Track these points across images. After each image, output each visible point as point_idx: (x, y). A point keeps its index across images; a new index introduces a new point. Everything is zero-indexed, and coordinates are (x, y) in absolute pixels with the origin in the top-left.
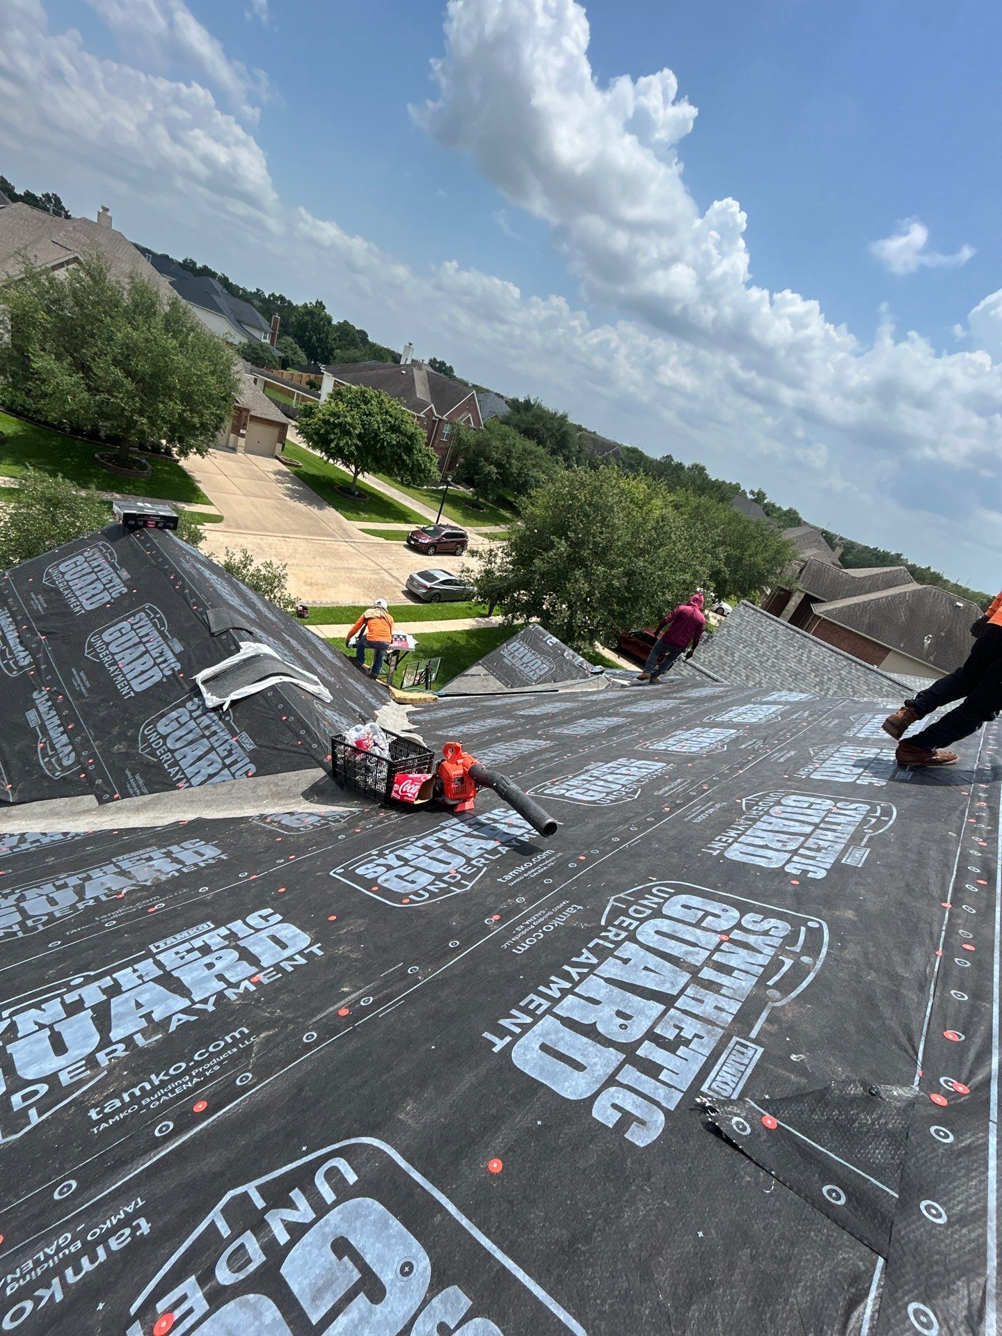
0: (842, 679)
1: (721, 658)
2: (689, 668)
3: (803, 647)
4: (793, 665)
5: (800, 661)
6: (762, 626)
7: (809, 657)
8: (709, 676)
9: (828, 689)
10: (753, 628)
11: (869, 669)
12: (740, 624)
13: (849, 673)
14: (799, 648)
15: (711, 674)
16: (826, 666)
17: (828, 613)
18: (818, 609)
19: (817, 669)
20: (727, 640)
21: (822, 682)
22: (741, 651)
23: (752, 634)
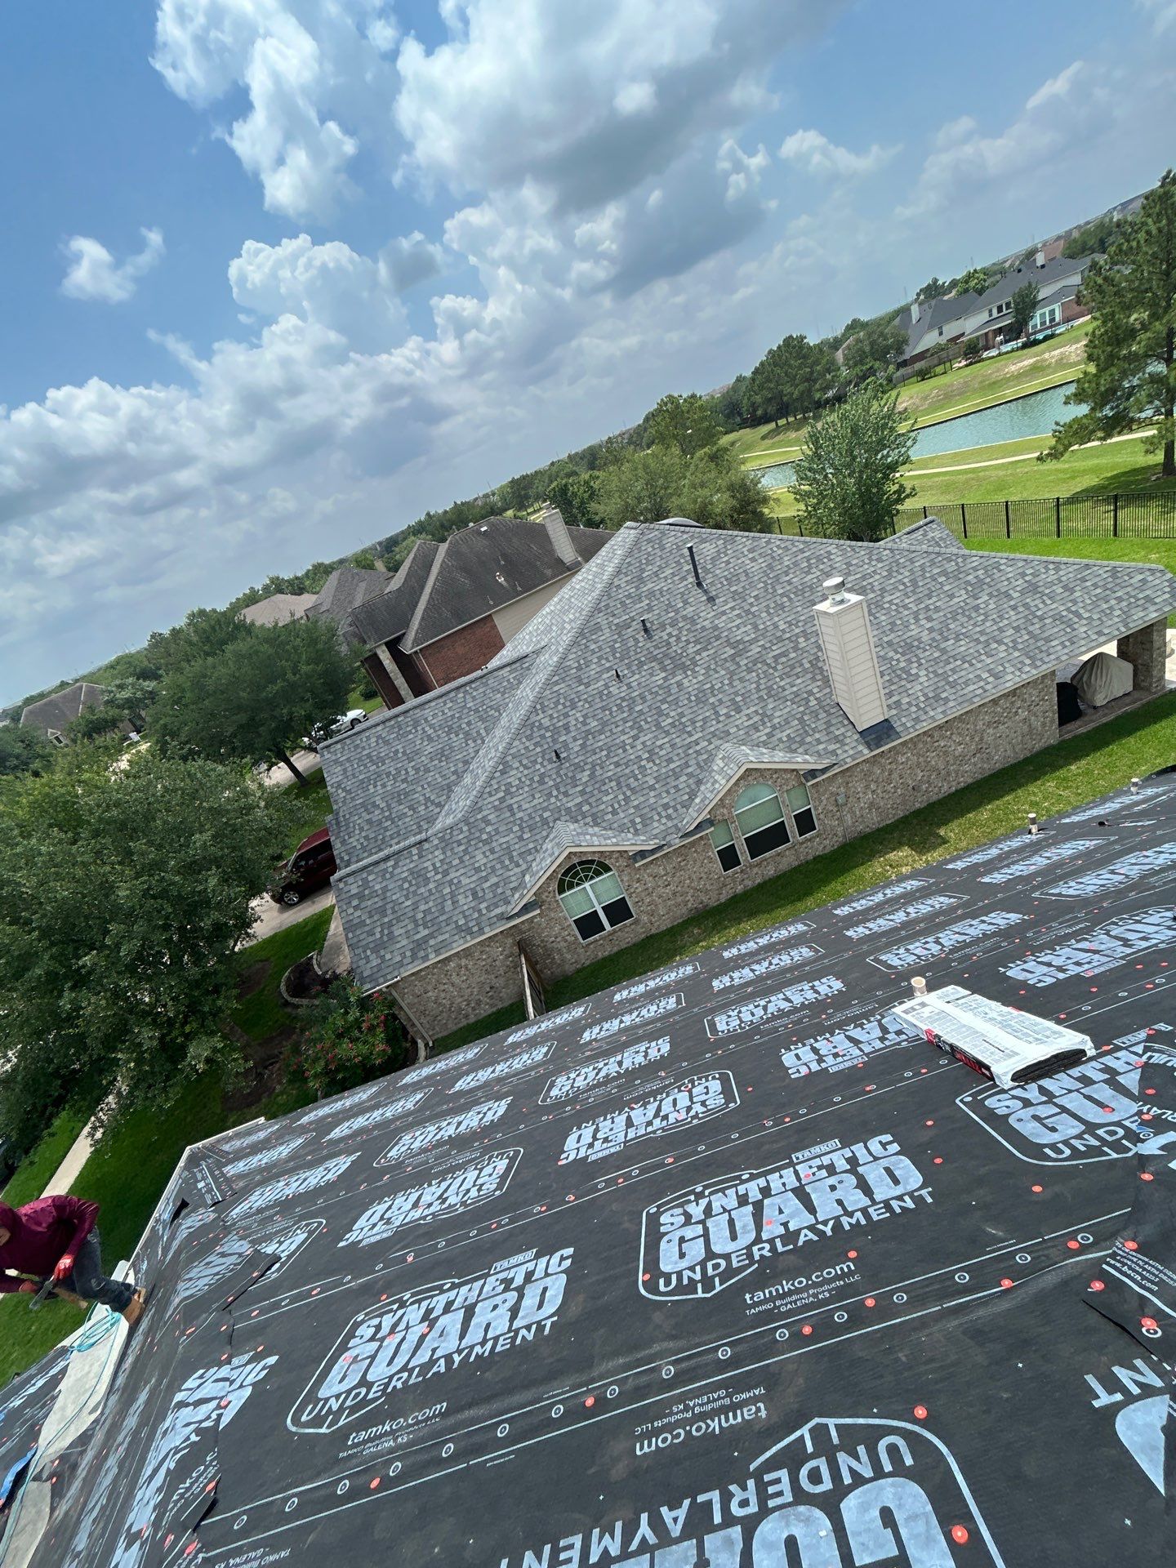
0: (477, 711)
1: (369, 822)
2: (351, 880)
3: (416, 724)
4: (429, 749)
5: (430, 739)
6: (364, 748)
7: (431, 726)
8: (377, 863)
9: (478, 733)
10: (360, 759)
11: (481, 677)
12: (345, 770)
13: (474, 699)
14: (415, 728)
15: (375, 858)
16: (453, 716)
17: (416, 642)
18: (408, 648)
19: (450, 728)
20: (353, 799)
21: (467, 734)
22: (377, 793)
23: (366, 767)
